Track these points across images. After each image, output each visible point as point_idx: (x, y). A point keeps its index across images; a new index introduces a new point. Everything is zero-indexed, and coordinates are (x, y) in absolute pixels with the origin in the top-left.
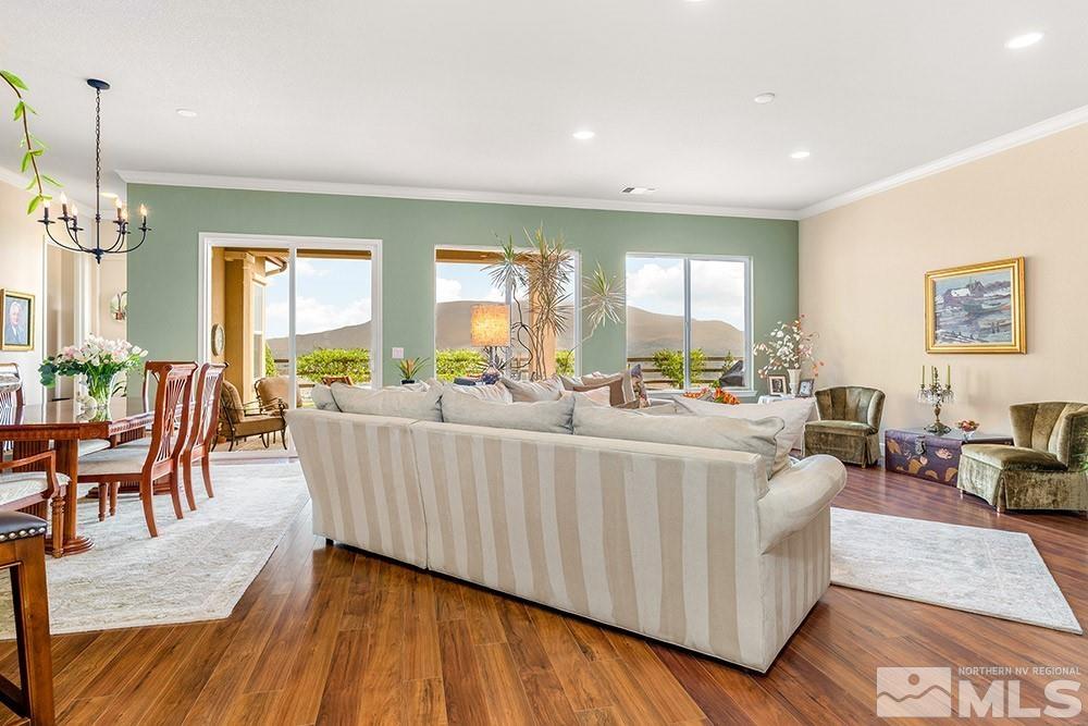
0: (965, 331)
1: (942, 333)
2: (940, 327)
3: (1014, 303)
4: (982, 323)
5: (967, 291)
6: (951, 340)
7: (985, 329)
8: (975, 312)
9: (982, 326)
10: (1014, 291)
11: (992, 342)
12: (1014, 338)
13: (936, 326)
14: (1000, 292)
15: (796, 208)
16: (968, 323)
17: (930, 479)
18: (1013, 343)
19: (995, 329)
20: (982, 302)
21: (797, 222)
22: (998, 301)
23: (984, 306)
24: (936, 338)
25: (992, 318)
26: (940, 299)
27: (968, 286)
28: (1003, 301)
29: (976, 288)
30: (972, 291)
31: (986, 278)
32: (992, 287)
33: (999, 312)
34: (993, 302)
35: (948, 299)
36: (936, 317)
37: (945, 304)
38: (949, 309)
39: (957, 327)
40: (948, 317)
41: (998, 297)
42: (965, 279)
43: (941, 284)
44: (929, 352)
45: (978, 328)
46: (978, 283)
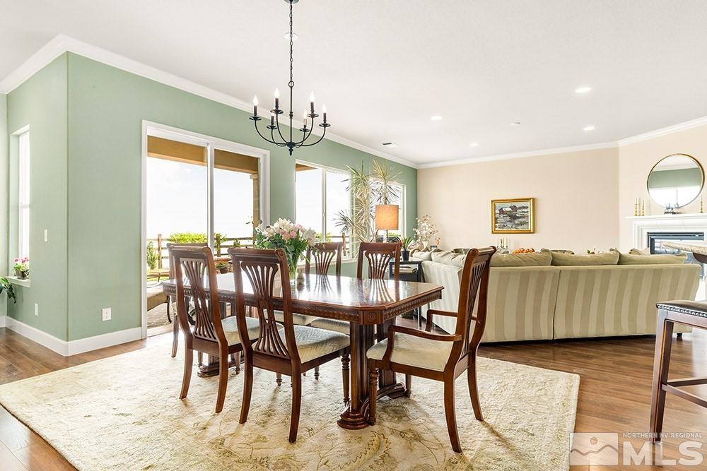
0: (509, 225)
1: (498, 225)
2: (498, 223)
3: (530, 214)
4: (517, 221)
5: (510, 209)
6: (503, 228)
7: (517, 224)
8: (513, 217)
10: (530, 210)
11: (520, 228)
12: (530, 227)
13: (496, 222)
14: (524, 210)
15: (418, 164)
16: (511, 221)
18: (530, 229)
19: (522, 224)
20: (517, 213)
21: (416, 170)
22: (523, 214)
24: (496, 227)
25: (520, 220)
26: (497, 211)
27: (510, 207)
28: (525, 214)
29: (514, 208)
30: (512, 209)
31: (518, 205)
32: (520, 208)
33: (524, 217)
34: (521, 214)
35: (501, 211)
36: (496, 219)
37: (500, 214)
38: (502, 216)
39: (505, 223)
40: (501, 219)
41: (523, 212)
42: (509, 204)
43: (498, 205)
44: (493, 233)
45: (515, 224)
46: (515, 206)
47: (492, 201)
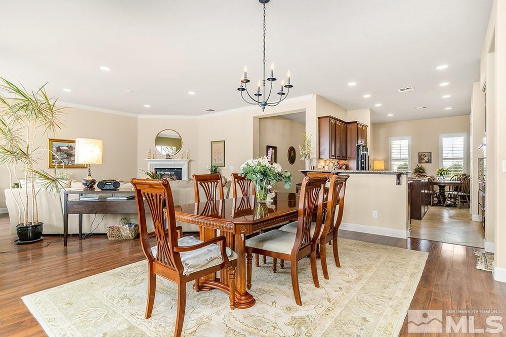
0: (66, 161)
2: (55, 159)
4: (73, 159)
5: (67, 148)
6: (59, 164)
8: (70, 155)
13: (53, 159)
20: (73, 152)
24: (53, 162)
26: (55, 149)
27: (67, 146)
30: (69, 148)
35: (59, 149)
36: (53, 155)
37: (57, 151)
38: (59, 153)
39: (62, 159)
40: (58, 156)
42: (67, 144)
43: (56, 144)
44: (50, 167)
45: (71, 160)
46: (71, 146)
47: (50, 140)
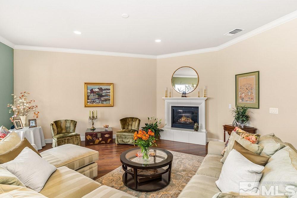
0: (97, 101)
1: (90, 101)
3: (111, 94)
4: (102, 99)
5: (98, 90)
6: (93, 103)
7: (103, 100)
8: (100, 96)
9: (102, 100)
10: (111, 91)
11: (105, 103)
13: (88, 99)
14: (107, 91)
16: (98, 99)
17: (103, 143)
18: (111, 104)
19: (106, 100)
20: (102, 93)
22: (107, 93)
23: (103, 94)
24: (88, 102)
25: (105, 97)
26: (89, 91)
27: (98, 89)
28: (108, 93)
29: (101, 89)
30: (100, 90)
31: (104, 87)
32: (105, 90)
33: (107, 96)
34: (106, 93)
35: (92, 91)
36: (88, 96)
37: (91, 93)
38: (92, 94)
39: (94, 99)
40: (92, 96)
41: (107, 92)
42: (98, 87)
43: (90, 87)
44: (85, 107)
45: (101, 100)
46: (101, 88)
47: (85, 83)
